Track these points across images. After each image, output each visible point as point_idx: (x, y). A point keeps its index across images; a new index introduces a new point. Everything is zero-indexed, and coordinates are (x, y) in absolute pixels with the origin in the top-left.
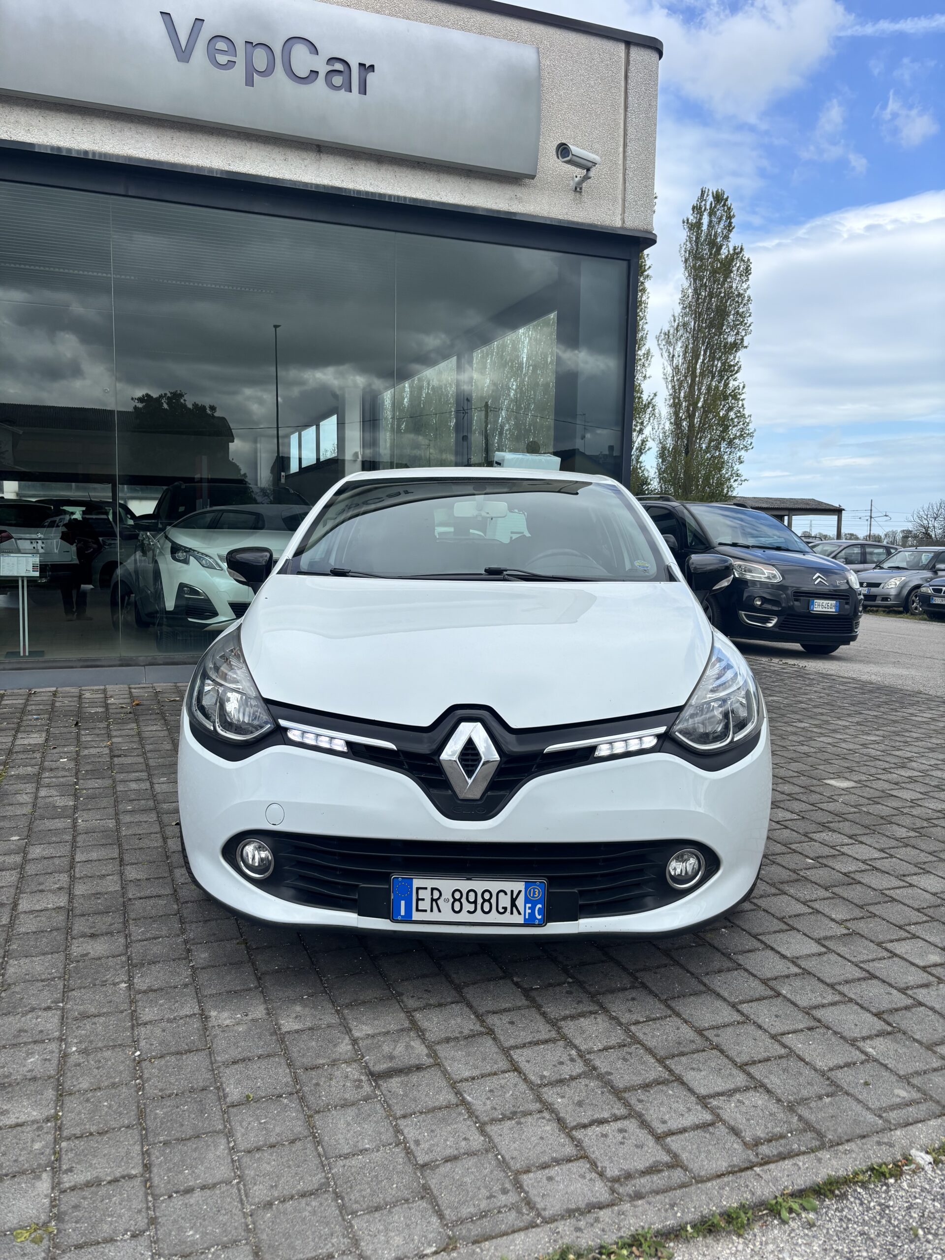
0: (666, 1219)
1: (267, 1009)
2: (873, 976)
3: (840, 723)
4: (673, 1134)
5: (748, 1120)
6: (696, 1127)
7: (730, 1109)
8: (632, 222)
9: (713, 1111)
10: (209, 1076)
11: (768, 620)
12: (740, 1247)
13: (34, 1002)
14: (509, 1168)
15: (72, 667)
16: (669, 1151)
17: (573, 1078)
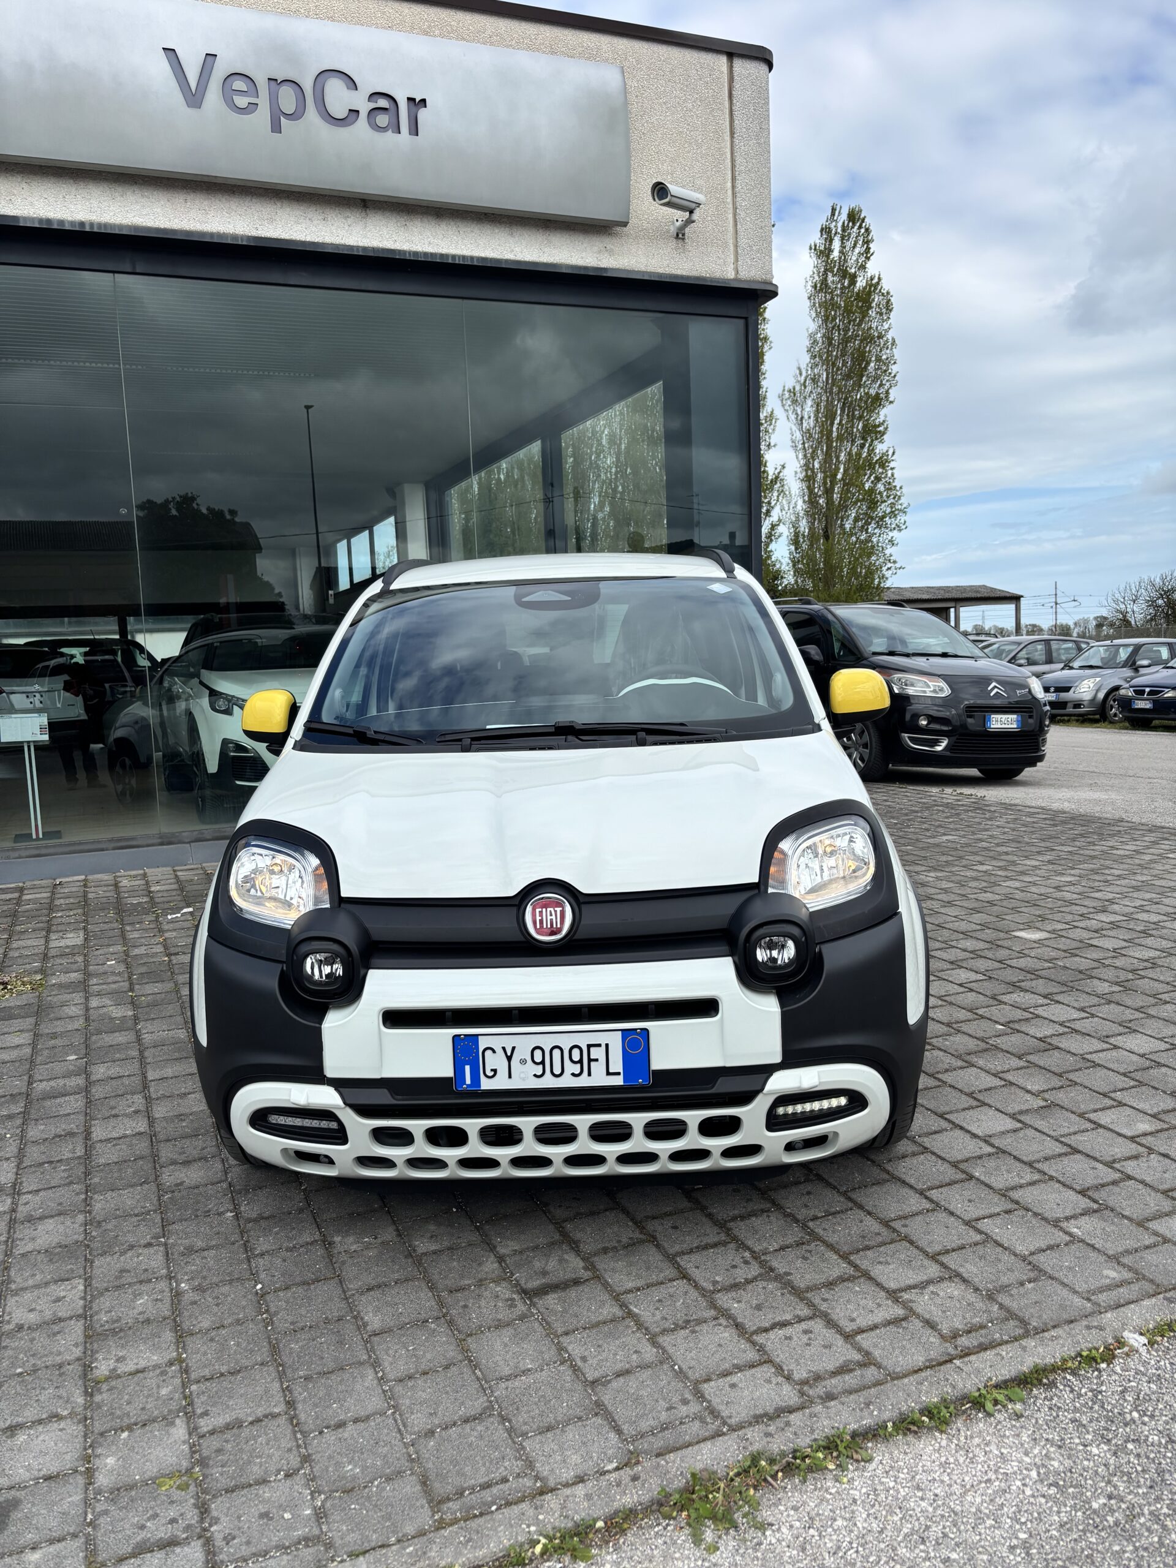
0: (862, 1418)
1: (397, 1230)
2: (1076, 1151)
3: (1028, 862)
4: (863, 1331)
5: (944, 1312)
6: (888, 1323)
7: (923, 1302)
8: (747, 273)
9: (905, 1305)
10: (343, 1305)
11: (936, 743)
12: (944, 1443)
13: (131, 1239)
14: (687, 1378)
15: (102, 850)
16: (860, 1350)
17: (748, 1282)
